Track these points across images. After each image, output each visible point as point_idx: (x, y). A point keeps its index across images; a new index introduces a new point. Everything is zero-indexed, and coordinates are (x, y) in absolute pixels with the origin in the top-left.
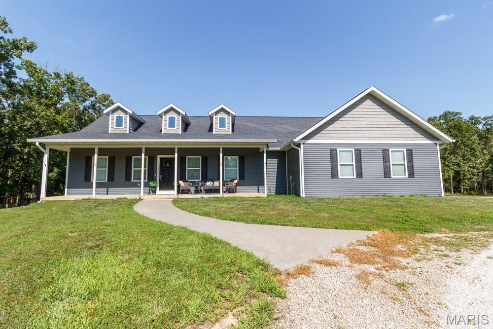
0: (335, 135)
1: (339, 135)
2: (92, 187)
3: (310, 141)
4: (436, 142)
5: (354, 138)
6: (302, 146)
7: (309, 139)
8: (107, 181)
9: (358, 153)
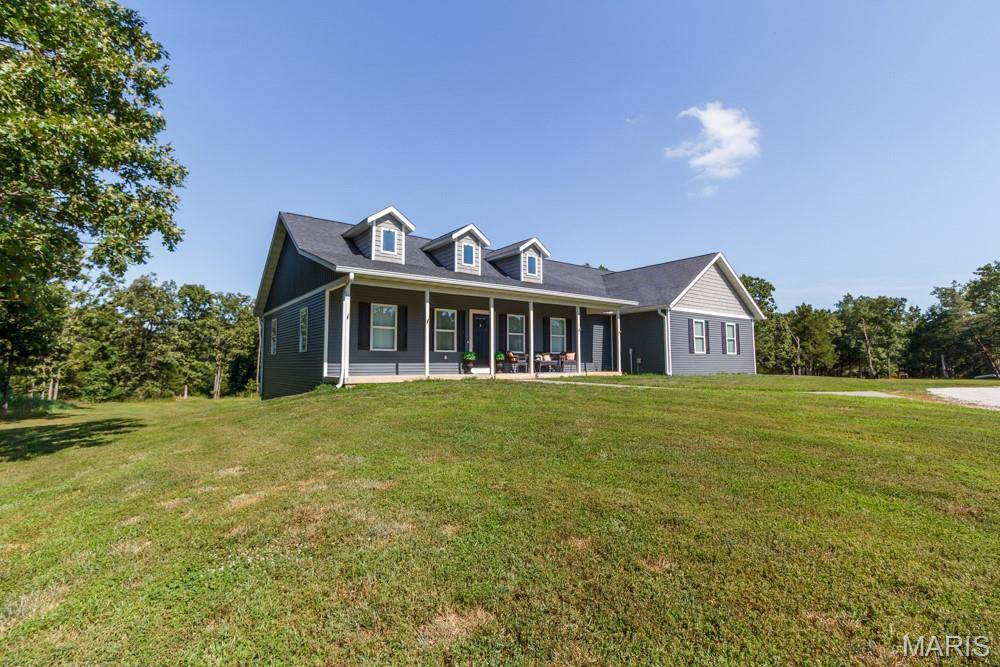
2: (423, 361)
3: (674, 309)
4: (751, 317)
5: (704, 309)
6: (668, 313)
8: (396, 349)
9: (707, 326)
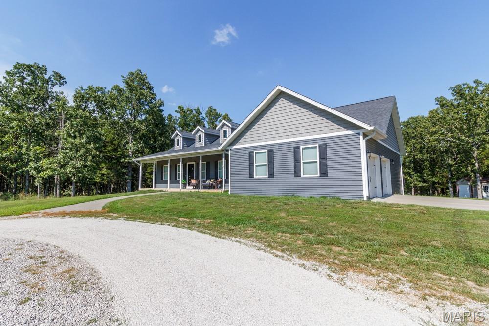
0: (253, 139)
1: (256, 139)
3: (235, 147)
4: (358, 131)
5: (268, 140)
6: (229, 151)
7: (233, 146)
9: (271, 153)
